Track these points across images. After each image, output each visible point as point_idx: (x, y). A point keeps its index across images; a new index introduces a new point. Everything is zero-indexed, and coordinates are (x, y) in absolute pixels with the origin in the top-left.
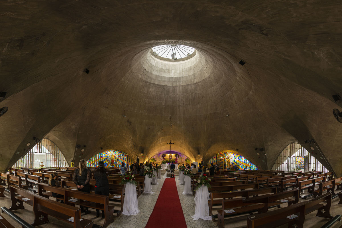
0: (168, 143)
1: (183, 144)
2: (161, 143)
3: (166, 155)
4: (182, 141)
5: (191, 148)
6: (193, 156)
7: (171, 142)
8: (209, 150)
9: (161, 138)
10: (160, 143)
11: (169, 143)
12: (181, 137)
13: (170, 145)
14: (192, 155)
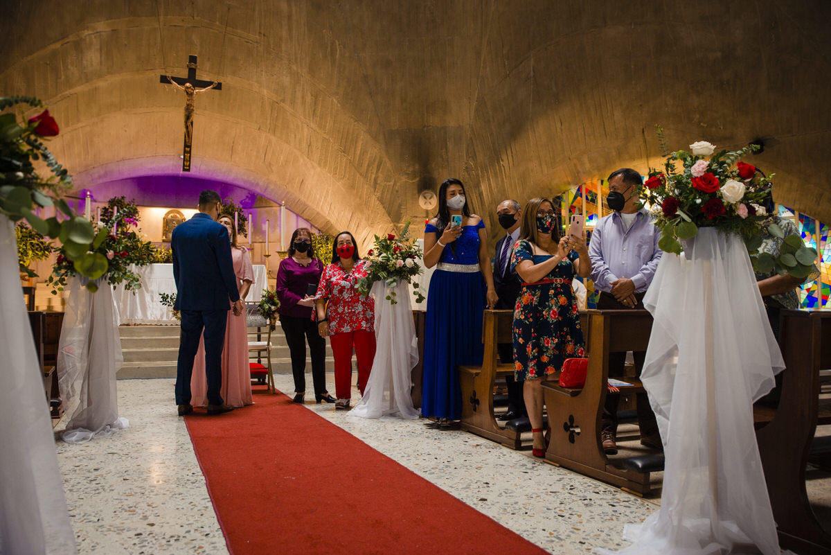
0: (164, 79)
1: (293, 103)
2: (100, 76)
3: (139, 209)
4: (286, 80)
5: (363, 137)
6: (381, 210)
7: (192, 72)
8: (506, 162)
9: (102, 26)
10: (86, 78)
11: (181, 82)
12: (284, 34)
13: (190, 95)
14: (374, 201)
